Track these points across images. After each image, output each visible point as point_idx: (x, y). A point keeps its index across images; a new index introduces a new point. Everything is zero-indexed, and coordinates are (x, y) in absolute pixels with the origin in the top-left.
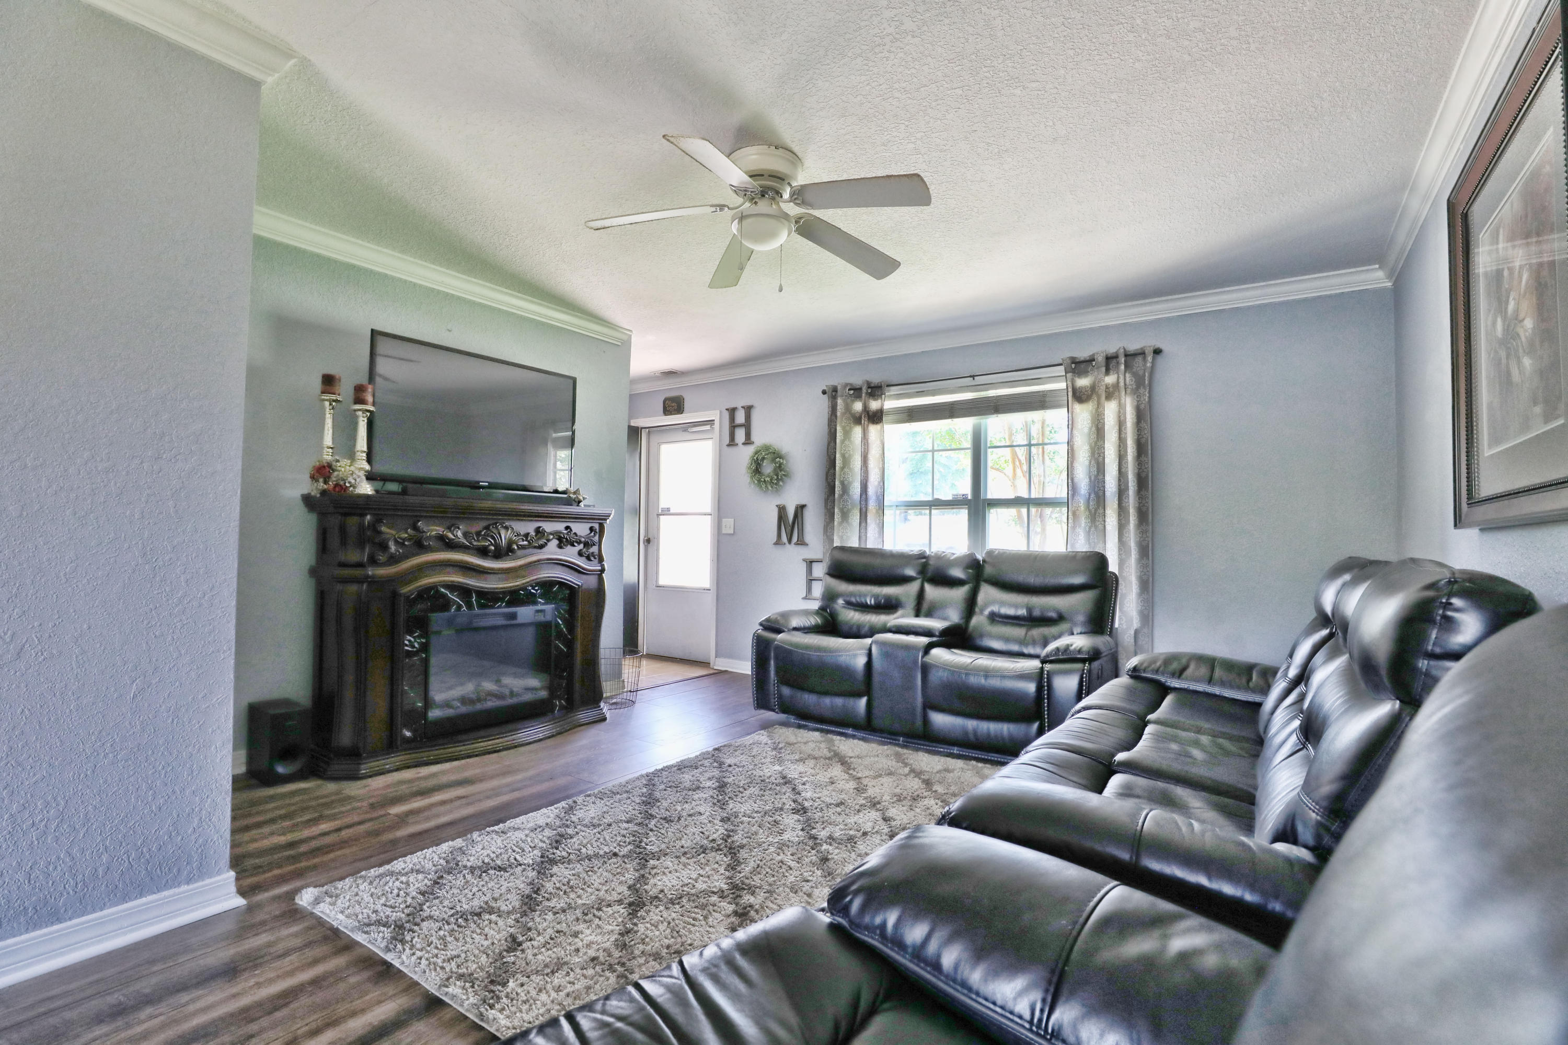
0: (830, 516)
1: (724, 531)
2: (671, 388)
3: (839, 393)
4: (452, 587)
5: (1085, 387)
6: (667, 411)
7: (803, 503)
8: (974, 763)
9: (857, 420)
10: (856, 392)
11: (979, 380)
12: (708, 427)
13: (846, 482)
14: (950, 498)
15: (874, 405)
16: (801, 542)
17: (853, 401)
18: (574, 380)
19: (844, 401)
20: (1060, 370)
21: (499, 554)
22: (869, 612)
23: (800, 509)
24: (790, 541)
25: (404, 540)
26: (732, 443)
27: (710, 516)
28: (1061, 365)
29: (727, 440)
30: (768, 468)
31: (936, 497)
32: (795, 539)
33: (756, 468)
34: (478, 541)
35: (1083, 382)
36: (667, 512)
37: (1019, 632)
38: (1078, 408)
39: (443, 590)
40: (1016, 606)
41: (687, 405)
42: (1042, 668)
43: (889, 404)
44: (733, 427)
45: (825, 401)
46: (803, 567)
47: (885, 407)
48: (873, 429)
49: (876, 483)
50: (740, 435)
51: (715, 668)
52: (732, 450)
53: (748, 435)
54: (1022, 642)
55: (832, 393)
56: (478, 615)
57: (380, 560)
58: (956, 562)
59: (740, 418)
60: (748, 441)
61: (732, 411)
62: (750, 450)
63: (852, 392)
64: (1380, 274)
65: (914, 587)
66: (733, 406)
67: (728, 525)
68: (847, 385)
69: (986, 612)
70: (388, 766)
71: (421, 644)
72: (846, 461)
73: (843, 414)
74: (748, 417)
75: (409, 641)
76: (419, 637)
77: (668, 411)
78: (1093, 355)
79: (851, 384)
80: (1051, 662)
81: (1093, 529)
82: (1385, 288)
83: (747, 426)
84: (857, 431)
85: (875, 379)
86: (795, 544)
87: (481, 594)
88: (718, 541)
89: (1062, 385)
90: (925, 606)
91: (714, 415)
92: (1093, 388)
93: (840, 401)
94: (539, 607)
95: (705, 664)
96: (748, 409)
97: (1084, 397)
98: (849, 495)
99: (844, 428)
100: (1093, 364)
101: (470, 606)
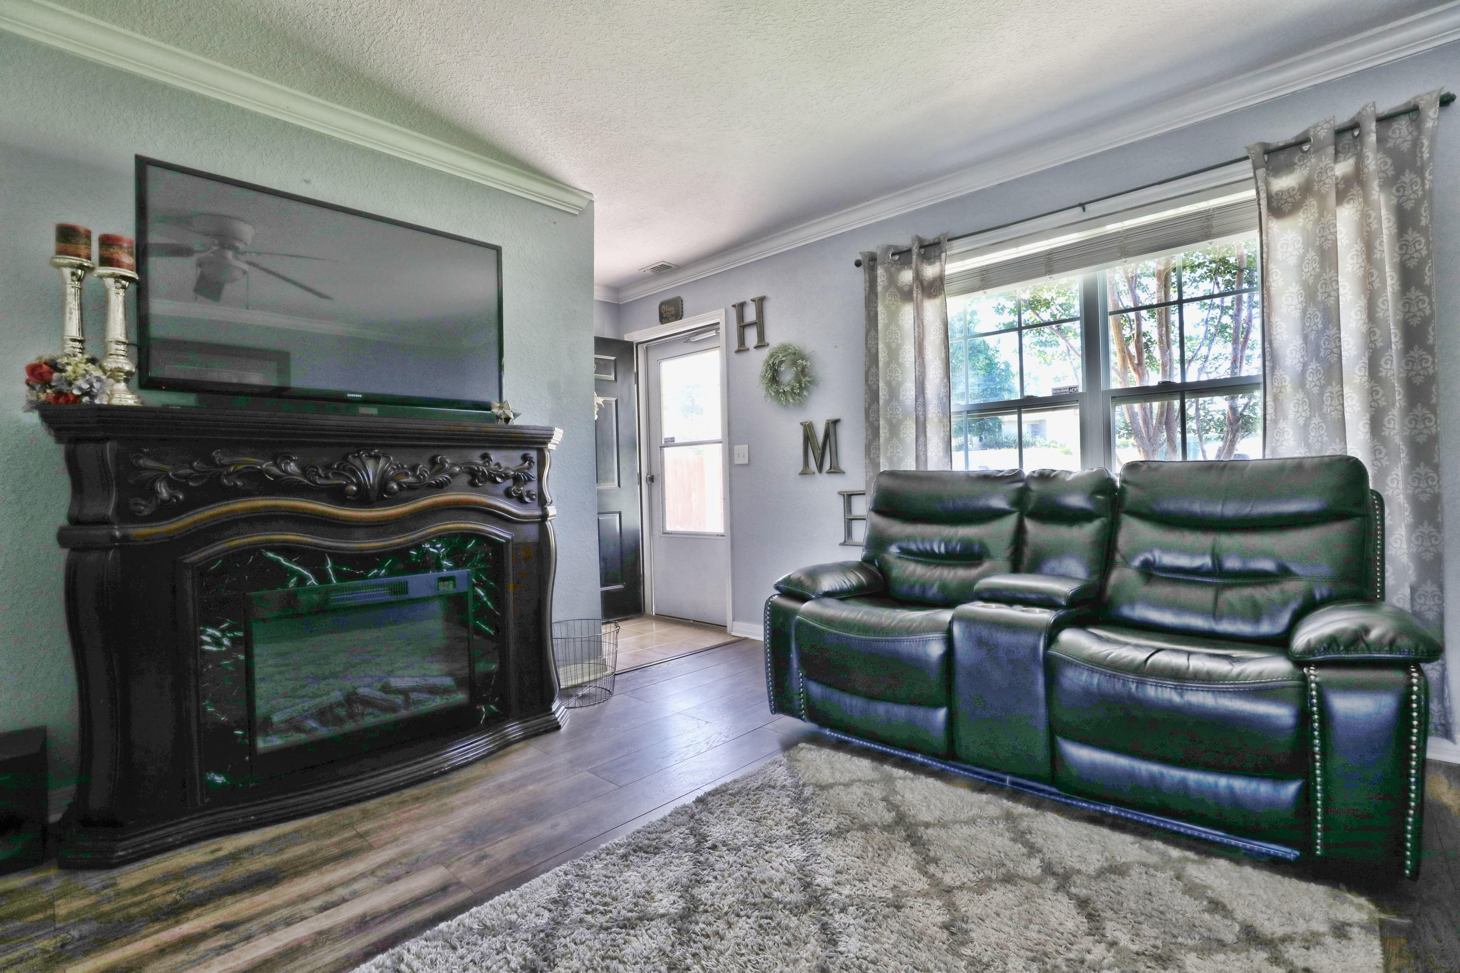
0: (873, 431)
1: (737, 461)
2: (666, 288)
3: (878, 261)
4: (287, 550)
5: (1289, 191)
6: (664, 319)
7: (835, 417)
8: (1158, 845)
9: (907, 295)
10: (903, 256)
11: (1094, 209)
12: (713, 333)
13: (894, 383)
14: (1048, 393)
15: (930, 271)
16: (835, 470)
17: (899, 270)
18: (498, 250)
19: (887, 270)
20: (1245, 169)
21: (364, 498)
22: (938, 565)
23: (833, 424)
24: (820, 468)
25: (187, 477)
26: (742, 348)
27: (720, 445)
28: (1246, 158)
29: (735, 346)
30: (788, 376)
31: (1027, 393)
32: (827, 466)
33: (773, 376)
34: (327, 478)
35: (1284, 183)
36: (671, 443)
37: (1203, 596)
38: (1275, 226)
39: (271, 555)
40: (1191, 553)
41: (687, 306)
42: (1304, 678)
43: (952, 268)
44: (743, 327)
45: (859, 277)
46: (840, 502)
47: (947, 273)
48: (931, 307)
49: (937, 381)
50: (752, 336)
51: (733, 634)
52: (744, 356)
53: (761, 335)
54: (1215, 614)
55: (869, 263)
56: (336, 589)
57: (140, 512)
58: (1073, 487)
59: (751, 315)
60: (762, 344)
61: (740, 307)
62: (765, 353)
63: (897, 257)
65: (1009, 524)
66: (741, 300)
67: (742, 452)
68: (889, 247)
69: (1137, 563)
70: (170, 840)
71: (233, 640)
72: (894, 355)
73: (886, 289)
74: (760, 313)
75: (211, 636)
76: (230, 629)
77: (666, 318)
78: (1307, 132)
79: (895, 247)
80: (1320, 665)
81: (1316, 420)
83: (760, 324)
84: (907, 312)
85: (929, 236)
86: (829, 472)
87: (340, 558)
88: (730, 475)
89: (1249, 193)
90: (1027, 552)
91: (718, 316)
92: (1306, 189)
93: (880, 271)
94: (445, 573)
95: (720, 628)
96: (760, 302)
97: (1286, 208)
98: (898, 400)
99: (887, 308)
100: (1306, 148)
101: (322, 577)
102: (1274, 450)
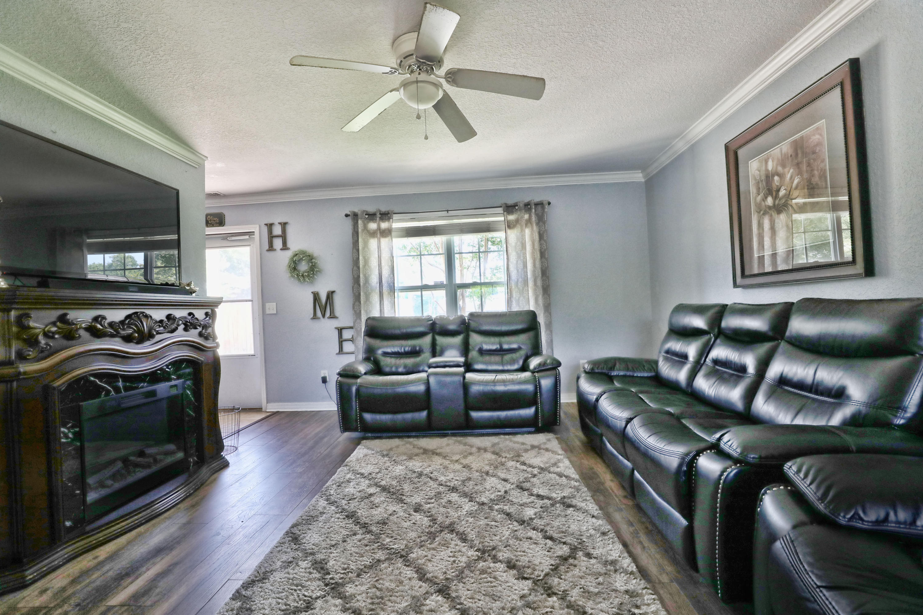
0: (357, 298)
1: (268, 312)
2: (214, 206)
3: (359, 216)
4: (100, 376)
5: (512, 220)
7: (332, 289)
9: (373, 234)
10: (371, 216)
11: (451, 213)
12: (247, 237)
13: (367, 275)
14: (432, 284)
15: (384, 225)
16: (333, 316)
17: (368, 222)
18: (176, 190)
19: (363, 222)
20: (500, 210)
21: (141, 339)
22: (401, 358)
23: (331, 293)
24: (324, 316)
25: (54, 333)
26: (271, 248)
27: (251, 302)
28: (501, 207)
29: (267, 247)
30: (303, 267)
31: (424, 283)
32: (328, 314)
33: (294, 267)
34: (124, 329)
35: (511, 217)
37: (497, 358)
38: (509, 231)
39: (92, 379)
40: (493, 344)
41: (227, 219)
42: (535, 376)
43: (396, 225)
44: (271, 237)
45: (349, 222)
46: (336, 333)
47: (393, 227)
48: (384, 241)
49: (387, 275)
50: (278, 243)
51: (267, 411)
52: (271, 254)
53: (285, 243)
54: (502, 364)
55: (355, 216)
56: (126, 397)
57: (29, 355)
58: (452, 322)
59: (277, 230)
60: (285, 247)
61: (270, 226)
62: (288, 254)
63: (367, 216)
64: (641, 175)
65: (428, 339)
66: (271, 222)
67: (271, 308)
68: (364, 211)
69: (477, 349)
70: (56, 562)
71: (75, 434)
72: (366, 262)
73: (363, 230)
74: (284, 231)
75: (63, 432)
76: (72, 427)
77: (210, 224)
78: (517, 203)
79: (367, 211)
81: (522, 298)
82: (642, 182)
83: (284, 236)
84: (373, 243)
85: (384, 209)
86: (328, 318)
87: (126, 378)
88: (263, 320)
89: (502, 219)
90: (438, 348)
91: (255, 228)
92: (517, 221)
93: (360, 222)
94: (173, 383)
95: (258, 410)
96: (284, 225)
97: (512, 226)
98: (369, 284)
99: (364, 240)
100: (517, 207)
101: (117, 390)
102: (510, 308)
